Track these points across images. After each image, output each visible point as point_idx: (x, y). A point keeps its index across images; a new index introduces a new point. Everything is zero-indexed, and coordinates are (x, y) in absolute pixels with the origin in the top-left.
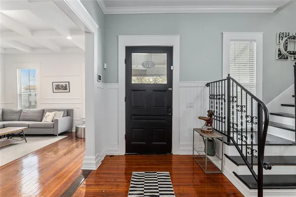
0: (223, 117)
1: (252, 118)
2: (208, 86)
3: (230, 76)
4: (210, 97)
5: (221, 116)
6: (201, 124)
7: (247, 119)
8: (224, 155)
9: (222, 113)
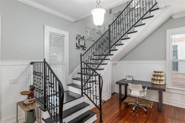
0: (42, 90)
1: (56, 92)
2: (32, 64)
3: (45, 60)
4: (33, 73)
5: (40, 89)
6: (24, 98)
7: (54, 92)
8: (42, 120)
9: (41, 86)
